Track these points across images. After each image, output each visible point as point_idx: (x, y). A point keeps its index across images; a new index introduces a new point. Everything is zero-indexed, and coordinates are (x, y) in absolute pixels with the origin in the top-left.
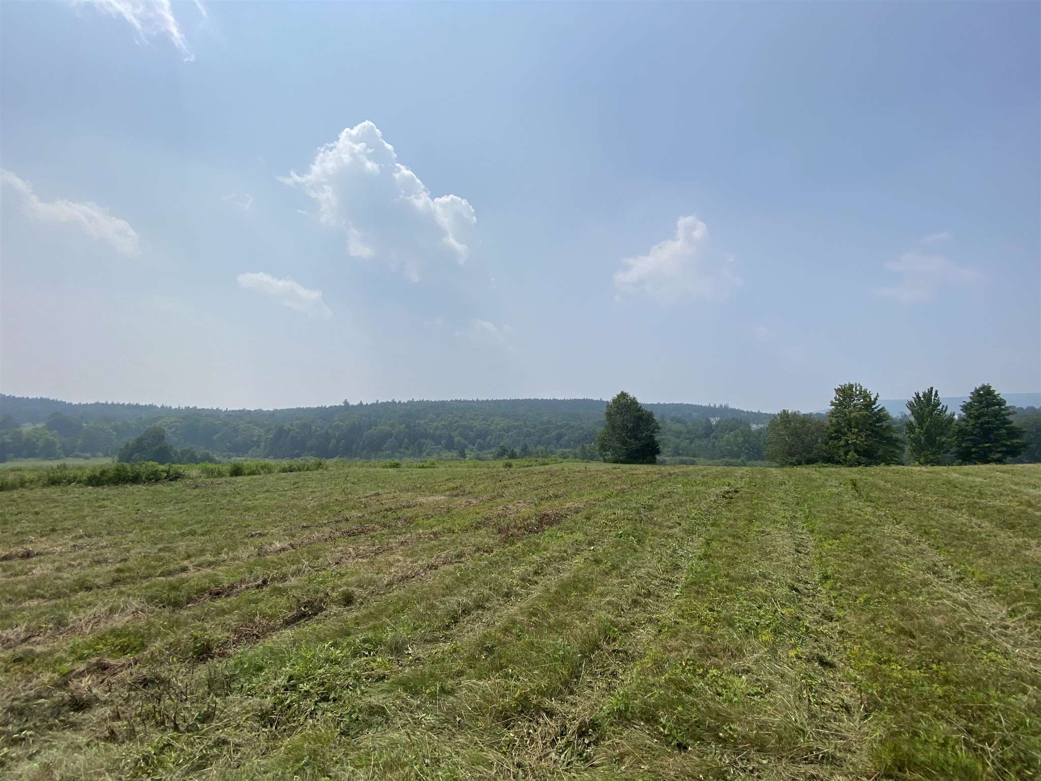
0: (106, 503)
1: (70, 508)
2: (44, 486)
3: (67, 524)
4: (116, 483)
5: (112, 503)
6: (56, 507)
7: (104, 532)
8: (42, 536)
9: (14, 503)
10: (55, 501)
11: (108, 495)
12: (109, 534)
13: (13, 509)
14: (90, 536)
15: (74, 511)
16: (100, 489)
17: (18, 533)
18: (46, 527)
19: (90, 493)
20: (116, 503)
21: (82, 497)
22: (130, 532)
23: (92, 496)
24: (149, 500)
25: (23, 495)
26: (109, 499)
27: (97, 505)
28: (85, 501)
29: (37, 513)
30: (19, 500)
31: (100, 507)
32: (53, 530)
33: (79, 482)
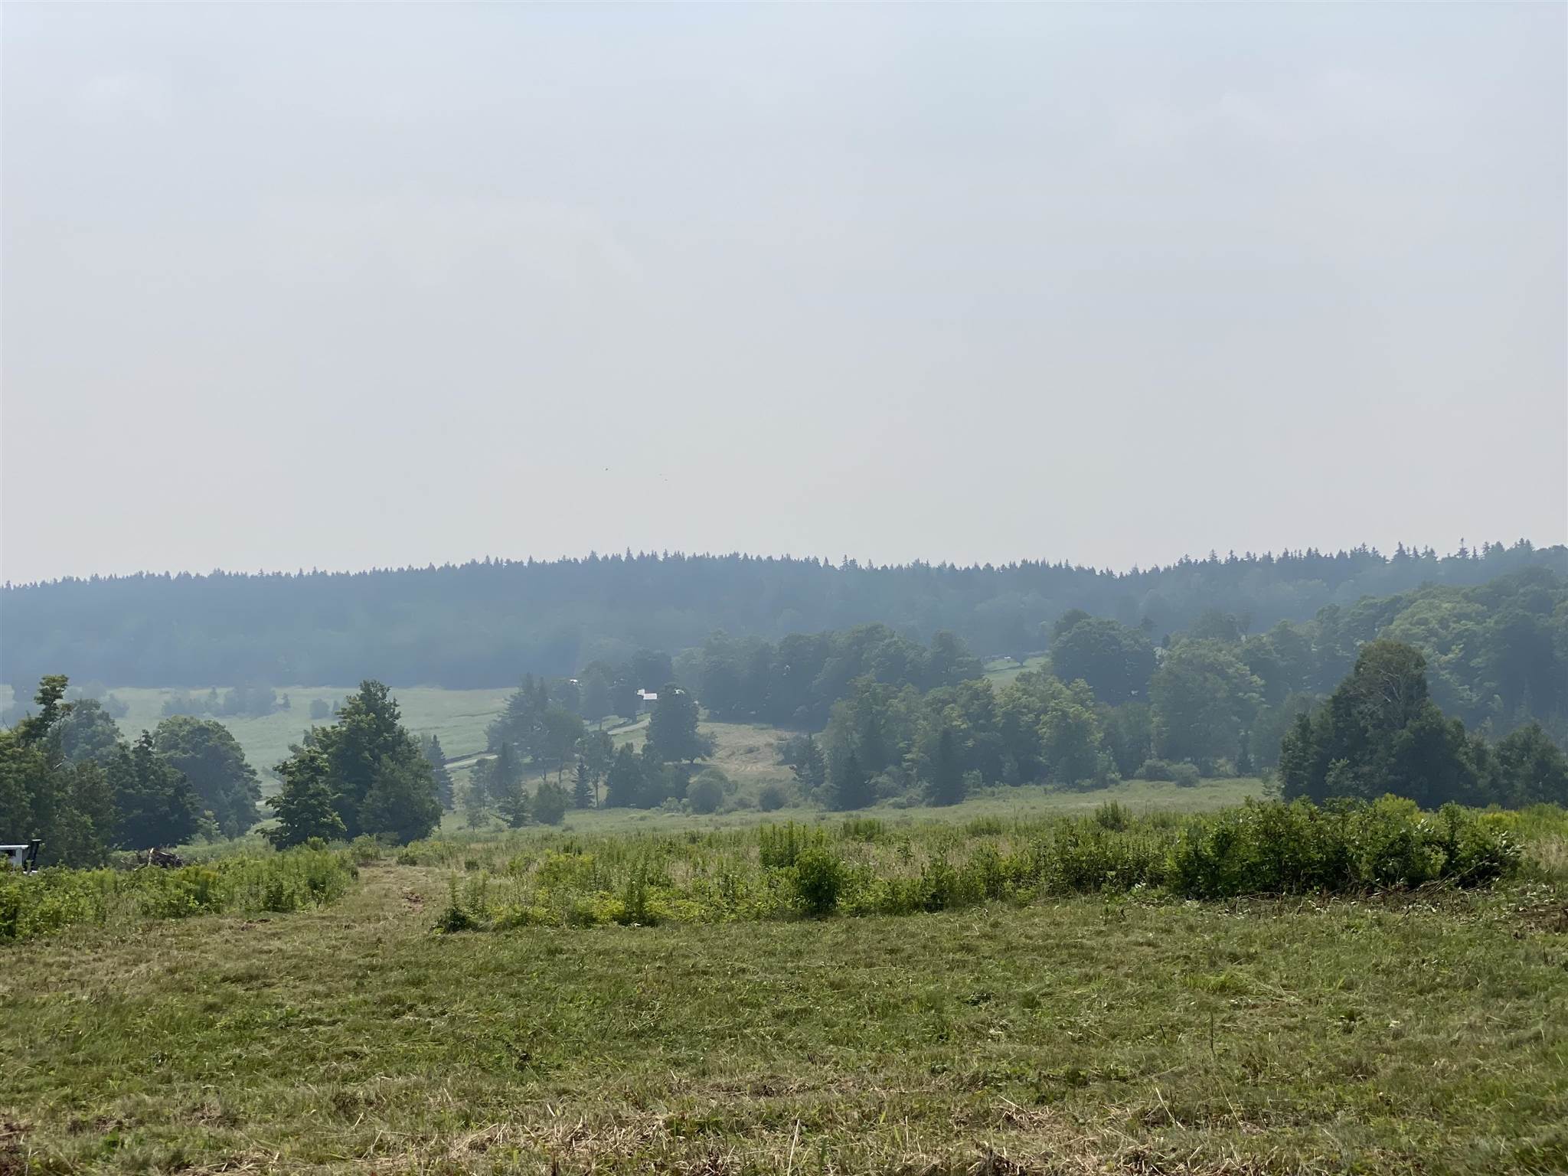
0: (1243, 974)
1: (1131, 986)
2: (1057, 892)
3: (1121, 1056)
4: (1271, 889)
5: (1262, 975)
6: (1088, 979)
7: (1236, 1108)
8: (1041, 1101)
9: (971, 958)
10: (1086, 956)
11: (1247, 939)
12: (1251, 1116)
13: (966, 981)
14: (1188, 1118)
15: (1142, 1001)
16: (1219, 911)
17: (974, 1080)
18: (1054, 1064)
19: (1191, 928)
20: (1275, 977)
21: (1166, 942)
22: (1327, 1117)
23: (1196, 941)
24: (1388, 972)
25: (995, 925)
26: (1251, 958)
27: (1213, 980)
28: (1175, 959)
29: (1030, 1002)
30: (986, 947)
31: (1222, 988)
32: (1075, 1080)
33: (1156, 880)
